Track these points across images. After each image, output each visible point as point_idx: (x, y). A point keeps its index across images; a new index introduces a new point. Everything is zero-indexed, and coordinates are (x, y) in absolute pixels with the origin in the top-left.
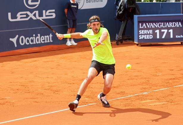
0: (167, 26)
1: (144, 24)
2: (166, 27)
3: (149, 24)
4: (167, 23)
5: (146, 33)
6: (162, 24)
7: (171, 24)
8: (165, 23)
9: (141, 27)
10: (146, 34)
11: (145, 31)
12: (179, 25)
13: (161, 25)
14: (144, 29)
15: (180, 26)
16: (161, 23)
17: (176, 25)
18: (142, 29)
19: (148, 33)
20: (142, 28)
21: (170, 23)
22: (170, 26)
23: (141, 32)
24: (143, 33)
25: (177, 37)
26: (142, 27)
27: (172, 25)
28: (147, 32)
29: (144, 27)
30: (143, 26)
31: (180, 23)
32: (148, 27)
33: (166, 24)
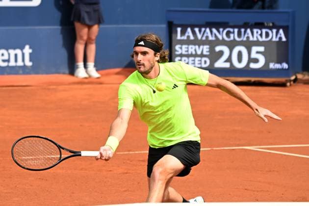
0: (248, 38)
1: (189, 30)
2: (245, 39)
3: (200, 31)
4: (249, 31)
5: (194, 53)
6: (233, 32)
7: (257, 32)
8: (243, 30)
9: (181, 36)
10: (191, 55)
11: (190, 46)
12: (279, 36)
13: (232, 35)
14: (188, 42)
15: (280, 38)
16: (231, 30)
17: (270, 37)
18: (182, 42)
19: (199, 52)
20: (183, 40)
21: (255, 31)
22: (255, 39)
23: (181, 48)
24: (184, 53)
25: (271, 65)
26: (183, 38)
27: (261, 35)
28: (195, 50)
29: (188, 37)
30: (187, 34)
31: (281, 31)
32: (199, 36)
33: (245, 32)
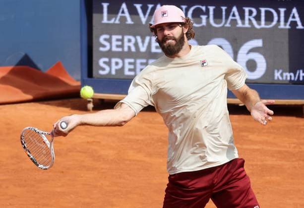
0: (234, 22)
1: (124, 7)
2: (228, 25)
3: (144, 10)
4: (235, 9)
5: (133, 49)
6: (207, 13)
7: (251, 13)
8: (224, 8)
9: (109, 19)
10: (129, 54)
11: (126, 38)
12: (291, 19)
13: (204, 17)
14: (123, 29)
15: (294, 24)
16: (204, 8)
17: (274, 23)
18: (110, 30)
19: (143, 49)
20: (114, 24)
21: (247, 9)
22: (247, 25)
23: (109, 41)
24: (114, 49)
25: (277, 75)
26: (112, 21)
27: (258, 18)
28: (136, 45)
29: (123, 19)
30: (120, 15)
31: (294, 11)
32: (144, 19)
33: (228, 12)
